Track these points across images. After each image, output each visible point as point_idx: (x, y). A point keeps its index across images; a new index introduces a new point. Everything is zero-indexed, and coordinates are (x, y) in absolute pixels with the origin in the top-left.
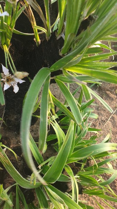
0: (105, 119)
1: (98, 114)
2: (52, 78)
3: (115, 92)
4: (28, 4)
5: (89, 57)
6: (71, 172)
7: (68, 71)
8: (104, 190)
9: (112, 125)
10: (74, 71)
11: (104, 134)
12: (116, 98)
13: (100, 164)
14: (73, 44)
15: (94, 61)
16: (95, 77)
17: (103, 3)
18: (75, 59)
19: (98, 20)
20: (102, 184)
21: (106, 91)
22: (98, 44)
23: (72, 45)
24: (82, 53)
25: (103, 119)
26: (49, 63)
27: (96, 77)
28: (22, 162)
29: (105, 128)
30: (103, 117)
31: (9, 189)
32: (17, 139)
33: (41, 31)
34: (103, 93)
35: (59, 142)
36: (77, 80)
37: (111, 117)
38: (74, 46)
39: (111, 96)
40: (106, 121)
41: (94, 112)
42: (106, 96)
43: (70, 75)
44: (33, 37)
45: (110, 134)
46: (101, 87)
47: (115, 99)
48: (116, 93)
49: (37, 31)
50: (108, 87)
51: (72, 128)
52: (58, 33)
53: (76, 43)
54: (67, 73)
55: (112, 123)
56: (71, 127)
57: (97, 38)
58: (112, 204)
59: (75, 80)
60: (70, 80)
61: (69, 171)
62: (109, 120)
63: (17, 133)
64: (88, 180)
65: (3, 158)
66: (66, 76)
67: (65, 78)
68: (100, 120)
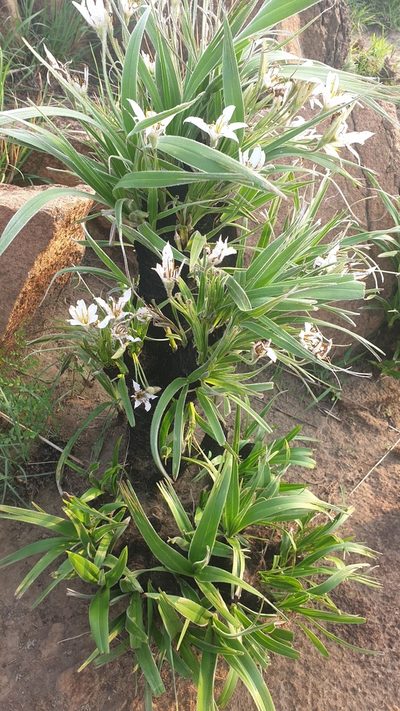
0: (354, 478)
2: (191, 391)
3: (383, 413)
9: (371, 492)
21: (358, 411)
25: (348, 479)
29: (354, 498)
30: (349, 474)
34: (351, 415)
37: (371, 473)
39: (372, 422)
40: (356, 482)
42: (359, 422)
46: (343, 402)
47: (384, 430)
50: (362, 400)
51: (228, 462)
55: (373, 487)
62: (365, 481)
65: (131, 498)
68: (342, 480)
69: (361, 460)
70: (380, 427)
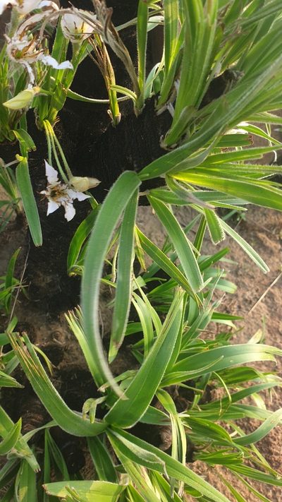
0: (252, 297)
1: (237, 284)
2: (142, 194)
3: (277, 236)
4: (102, 43)
5: (222, 152)
6: (170, 405)
7: (177, 181)
8: (243, 453)
9: (267, 312)
10: (189, 180)
11: (250, 330)
12: (280, 250)
13: (237, 396)
14: (190, 125)
15: (231, 161)
16: (234, 194)
17: (254, 47)
18: (194, 156)
19: (242, 80)
20: (240, 442)
21: (257, 232)
22: (242, 128)
23: (189, 128)
24: (209, 145)
25: (247, 297)
26: (136, 163)
27: (235, 196)
28: (60, 381)
29: (253, 318)
30: (247, 293)
31: (31, 435)
32: (50, 329)
33: (124, 95)
34: (250, 236)
35: (146, 340)
36: (195, 198)
37: (268, 293)
38: (191, 129)
39: (268, 244)
40: (253, 301)
41: (227, 279)
42: (257, 243)
43: (181, 189)
44: (107, 106)
45: (263, 331)
46: (246, 222)
47: (277, 251)
48: (280, 238)
49: (115, 95)
50: (262, 222)
51: (179, 304)
52: (161, 102)
53: (196, 124)
54: (175, 184)
55: (269, 306)
56: (177, 303)
57: (241, 117)
58: (261, 492)
59: (190, 198)
60: (181, 199)
61: (167, 401)
62: (262, 301)
63: (51, 315)
64: (208, 431)
65: (29, 359)
66: (173, 190)
67: (170, 195)
68: (241, 299)
69: (257, 279)
70: (274, 249)
